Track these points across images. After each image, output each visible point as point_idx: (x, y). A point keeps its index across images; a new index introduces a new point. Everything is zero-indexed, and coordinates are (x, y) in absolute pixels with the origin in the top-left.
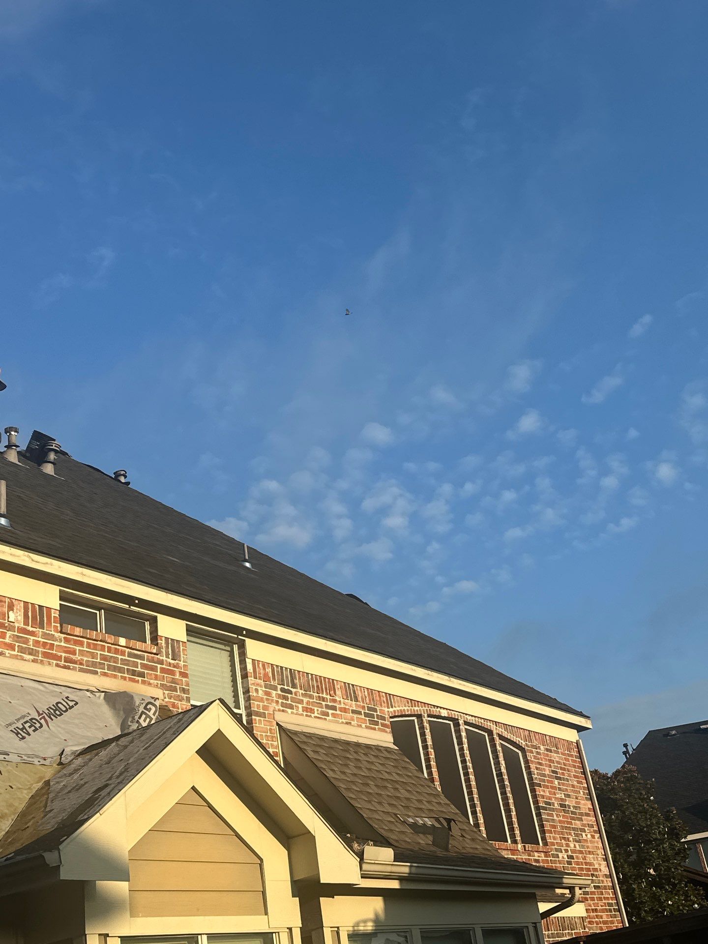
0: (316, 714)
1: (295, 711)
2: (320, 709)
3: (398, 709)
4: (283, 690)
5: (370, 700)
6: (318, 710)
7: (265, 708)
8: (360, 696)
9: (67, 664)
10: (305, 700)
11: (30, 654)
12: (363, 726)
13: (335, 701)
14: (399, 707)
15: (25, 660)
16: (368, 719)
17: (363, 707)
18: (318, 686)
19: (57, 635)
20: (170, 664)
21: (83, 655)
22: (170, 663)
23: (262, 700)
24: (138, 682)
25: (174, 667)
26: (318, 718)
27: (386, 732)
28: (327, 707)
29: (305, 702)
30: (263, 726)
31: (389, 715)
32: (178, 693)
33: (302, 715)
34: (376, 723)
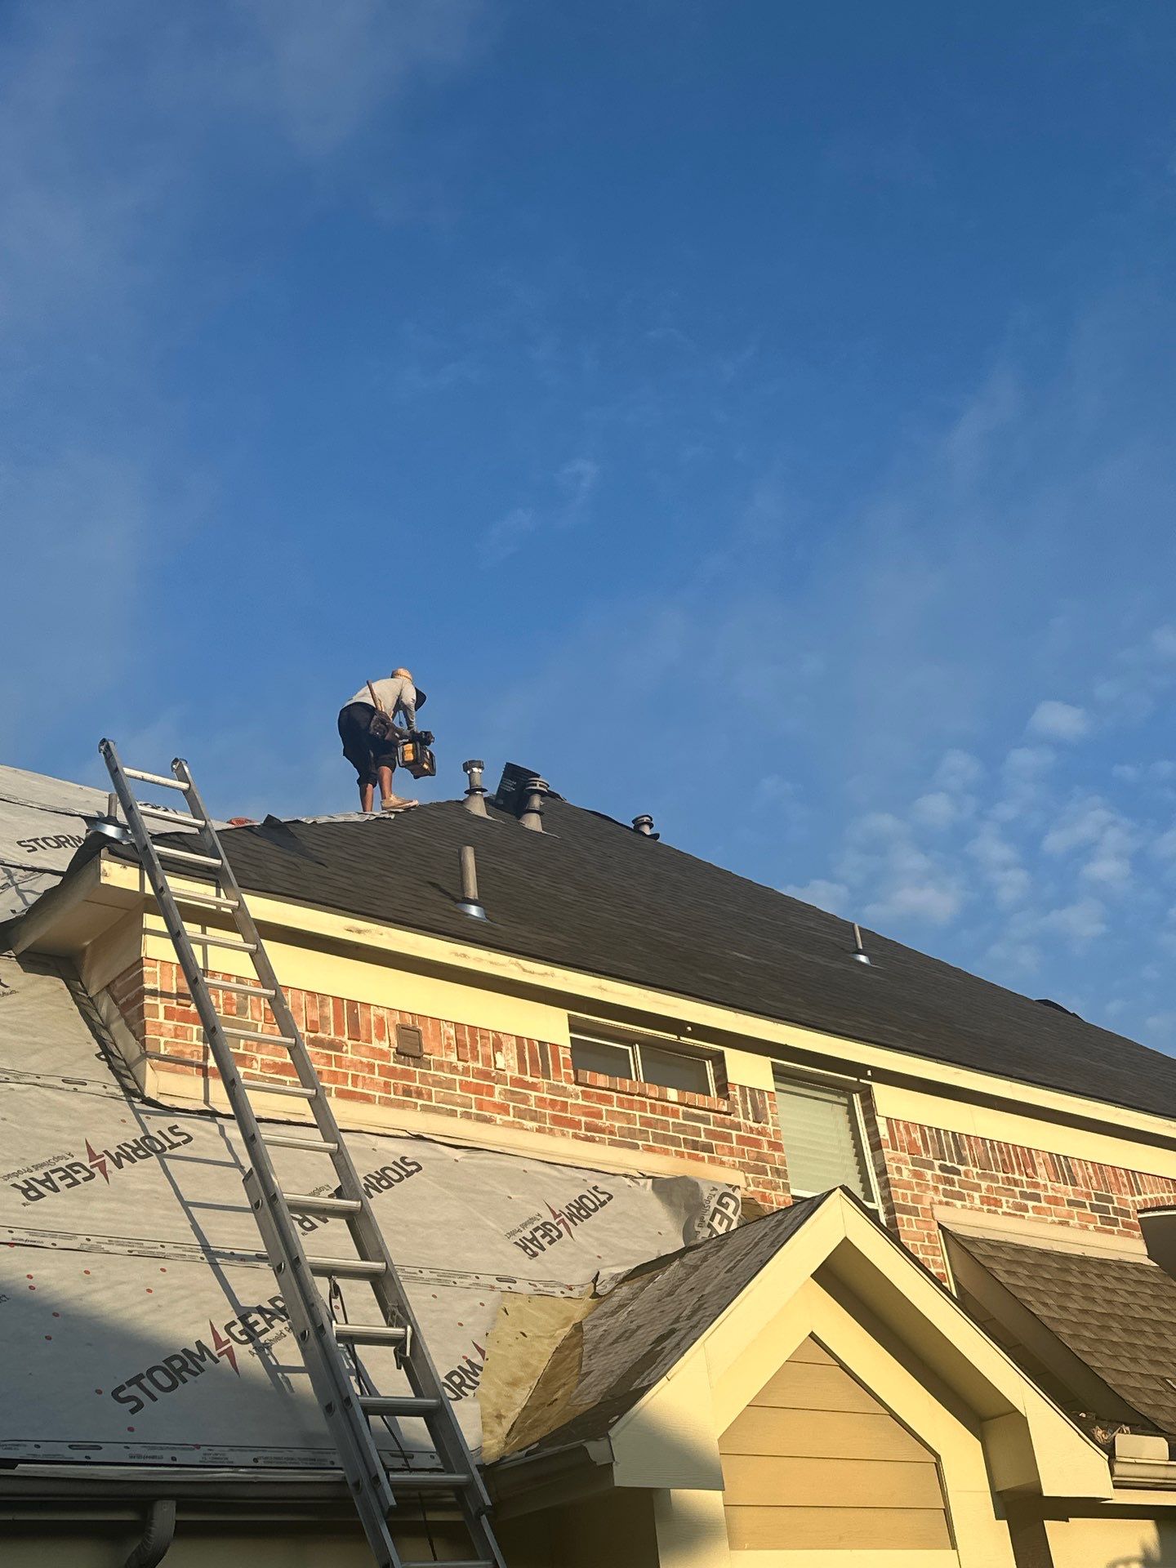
0: (1005, 1209)
1: (967, 1203)
2: (1011, 1200)
3: (1152, 1196)
4: (943, 1168)
5: (1098, 1183)
6: (1007, 1202)
7: (916, 1199)
8: (1080, 1174)
9: (589, 1134)
10: (984, 1185)
11: (533, 1119)
12: (1091, 1227)
13: (1036, 1185)
14: (1152, 1192)
15: (527, 1130)
16: (1097, 1215)
17: (1088, 1196)
18: (1004, 1161)
19: (572, 1087)
20: (751, 1130)
21: (613, 1119)
22: (751, 1128)
23: (909, 1186)
24: (703, 1159)
25: (759, 1133)
26: (1010, 1214)
27: (1133, 1237)
28: (1023, 1195)
29: (983, 1187)
30: (915, 1229)
31: (1135, 1207)
32: (770, 1177)
33: (981, 1210)
34: (1115, 1222)
